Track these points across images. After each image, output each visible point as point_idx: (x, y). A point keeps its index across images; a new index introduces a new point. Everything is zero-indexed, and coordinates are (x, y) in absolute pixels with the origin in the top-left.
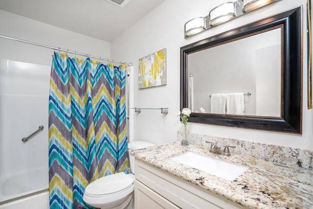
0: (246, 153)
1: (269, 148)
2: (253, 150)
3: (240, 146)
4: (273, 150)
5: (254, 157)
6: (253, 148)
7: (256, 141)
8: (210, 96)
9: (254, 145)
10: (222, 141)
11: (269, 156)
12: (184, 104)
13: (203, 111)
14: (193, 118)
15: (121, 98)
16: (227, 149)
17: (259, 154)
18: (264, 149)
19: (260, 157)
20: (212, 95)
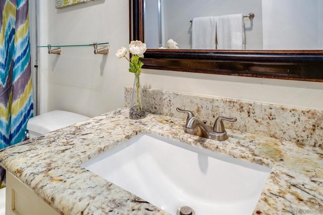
0: (258, 128)
1: (303, 118)
2: (272, 122)
3: (245, 114)
4: (312, 121)
5: (273, 136)
6: (271, 117)
7: (277, 104)
8: (191, 22)
9: (273, 111)
10: (210, 106)
11: (304, 135)
12: (137, 33)
13: (173, 45)
14: (153, 61)
15: (17, 27)
16: (218, 123)
17: (285, 130)
18: (293, 119)
19: (286, 136)
20: (195, 20)
